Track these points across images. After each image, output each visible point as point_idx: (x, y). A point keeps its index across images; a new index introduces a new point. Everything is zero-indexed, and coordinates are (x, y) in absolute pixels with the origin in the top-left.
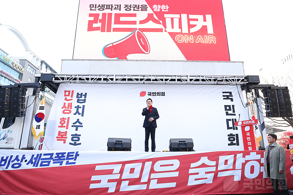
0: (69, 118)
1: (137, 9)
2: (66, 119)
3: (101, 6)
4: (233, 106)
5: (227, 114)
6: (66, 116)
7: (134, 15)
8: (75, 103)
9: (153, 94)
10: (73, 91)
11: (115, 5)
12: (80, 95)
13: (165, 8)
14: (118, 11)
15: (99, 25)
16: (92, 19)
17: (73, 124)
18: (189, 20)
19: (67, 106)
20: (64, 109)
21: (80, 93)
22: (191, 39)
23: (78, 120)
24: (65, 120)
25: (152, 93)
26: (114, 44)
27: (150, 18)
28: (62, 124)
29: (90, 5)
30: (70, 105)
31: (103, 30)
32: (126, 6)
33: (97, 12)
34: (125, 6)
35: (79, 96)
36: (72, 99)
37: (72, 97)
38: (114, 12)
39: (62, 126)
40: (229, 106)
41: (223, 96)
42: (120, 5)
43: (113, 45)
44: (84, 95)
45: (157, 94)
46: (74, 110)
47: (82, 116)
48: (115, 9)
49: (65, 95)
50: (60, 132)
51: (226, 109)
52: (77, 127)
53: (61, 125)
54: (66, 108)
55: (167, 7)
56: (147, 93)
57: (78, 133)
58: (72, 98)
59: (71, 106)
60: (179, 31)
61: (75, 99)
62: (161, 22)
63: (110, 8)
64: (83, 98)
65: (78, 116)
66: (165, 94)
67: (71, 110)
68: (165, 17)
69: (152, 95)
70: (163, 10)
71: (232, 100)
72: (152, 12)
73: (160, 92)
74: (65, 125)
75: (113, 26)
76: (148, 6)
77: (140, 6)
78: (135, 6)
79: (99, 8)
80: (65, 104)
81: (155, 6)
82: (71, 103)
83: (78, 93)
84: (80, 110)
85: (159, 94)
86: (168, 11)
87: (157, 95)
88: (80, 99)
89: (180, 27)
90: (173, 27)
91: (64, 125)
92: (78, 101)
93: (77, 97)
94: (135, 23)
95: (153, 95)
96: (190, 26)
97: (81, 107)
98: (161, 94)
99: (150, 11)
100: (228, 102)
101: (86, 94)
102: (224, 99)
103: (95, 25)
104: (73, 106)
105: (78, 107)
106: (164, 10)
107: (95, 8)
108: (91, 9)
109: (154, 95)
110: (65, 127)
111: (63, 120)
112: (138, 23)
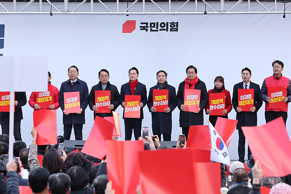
9: (151, 26)
45: (159, 28)
56: (138, 25)
66: (178, 28)
69: (149, 29)
73: (167, 23)
85: (165, 28)
87: (160, 30)
95: (151, 30)
98: (169, 28)
109: (153, 29)
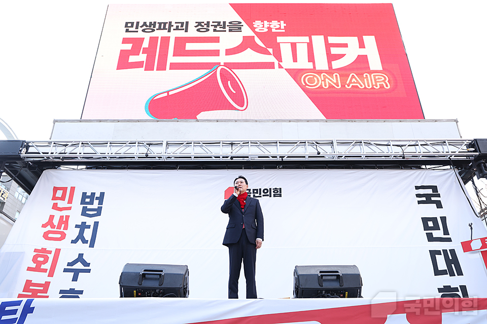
0: (58, 251)
1: (222, 29)
2: (50, 252)
3: (148, 24)
4: (444, 219)
5: (430, 238)
6: (51, 246)
7: (216, 40)
8: (76, 216)
9: (253, 193)
10: (73, 189)
11: (176, 23)
12: (88, 197)
13: (278, 26)
14: (181, 34)
15: (142, 57)
16: (128, 47)
17: (69, 264)
18: (328, 46)
19: (56, 222)
20: (49, 228)
21: (89, 194)
22: (335, 82)
23: (81, 255)
24: (48, 255)
25: (252, 191)
26: (170, 93)
27: (248, 43)
28: (39, 264)
29: (127, 23)
30: (64, 220)
31: (149, 68)
32: (199, 24)
33: (140, 34)
34: (197, 24)
35: (88, 200)
36: (70, 208)
37: (70, 202)
38: (174, 34)
39: (38, 269)
40: (434, 220)
41: (418, 196)
42: (187, 23)
43: (168, 94)
44: (97, 198)
46: (72, 233)
47: (92, 245)
48: (177, 28)
49: (54, 198)
50: (29, 283)
51: (426, 227)
52: (76, 273)
53: (34, 265)
54: (53, 226)
55: (283, 25)
57: (76, 286)
58: (69, 205)
59: (66, 223)
60: (310, 66)
61: (77, 206)
62: (271, 50)
63: (167, 27)
64: (96, 205)
65: (81, 247)
67: (65, 231)
68: (278, 42)
69: (252, 195)
70: (274, 30)
71: (439, 205)
72: (252, 34)
74: (47, 266)
75: (171, 59)
76: (243, 23)
77: (227, 24)
78: (216, 24)
79: (144, 27)
80: (52, 217)
81: (257, 24)
82: (67, 217)
83: (84, 194)
84: (88, 234)
86: (284, 31)
88: (89, 207)
89: (311, 58)
90: (295, 60)
91: (43, 267)
92: (84, 213)
93: (83, 202)
94: (216, 53)
96: (331, 58)
97: (89, 227)
99: (246, 31)
100: (430, 211)
101: (102, 194)
102: (419, 202)
103: (132, 59)
104: (72, 223)
105: (83, 227)
106: (276, 29)
107: (137, 28)
108: (127, 31)
109: (256, 195)
110: (45, 271)
111: (41, 254)
112: (222, 53)
